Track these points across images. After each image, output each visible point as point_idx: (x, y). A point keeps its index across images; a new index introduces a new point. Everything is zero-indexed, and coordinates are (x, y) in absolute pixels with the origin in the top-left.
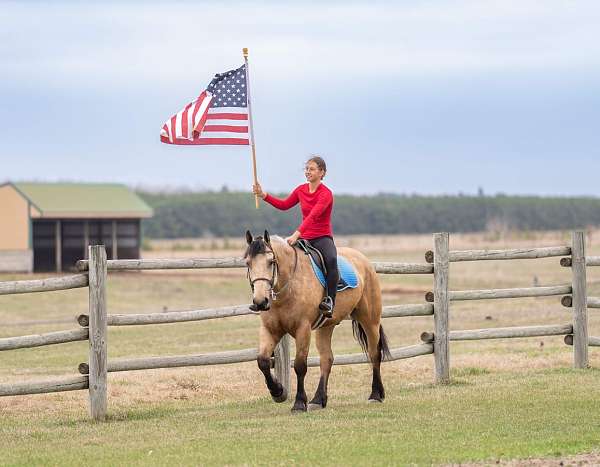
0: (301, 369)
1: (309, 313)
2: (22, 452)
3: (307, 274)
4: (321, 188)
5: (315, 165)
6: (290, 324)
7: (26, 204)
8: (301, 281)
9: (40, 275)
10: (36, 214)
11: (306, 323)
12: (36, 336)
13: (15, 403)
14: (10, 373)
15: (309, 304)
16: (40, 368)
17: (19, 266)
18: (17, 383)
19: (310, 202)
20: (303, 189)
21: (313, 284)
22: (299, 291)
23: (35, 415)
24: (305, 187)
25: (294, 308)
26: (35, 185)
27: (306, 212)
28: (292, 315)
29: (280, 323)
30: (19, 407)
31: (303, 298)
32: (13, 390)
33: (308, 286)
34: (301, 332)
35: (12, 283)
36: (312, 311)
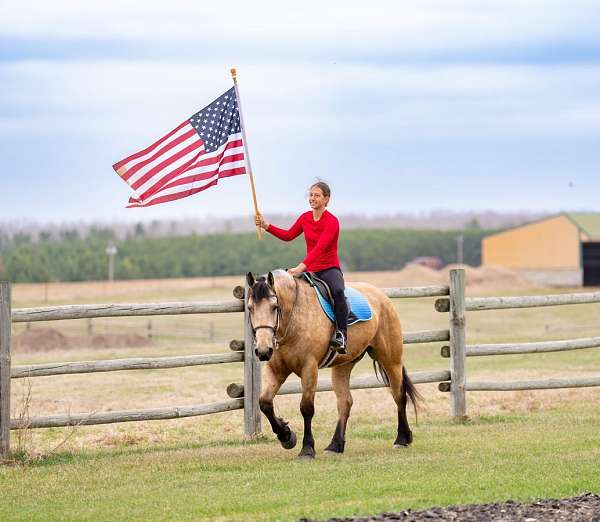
0: (308, 411)
1: (315, 349)
2: (579, 434)
3: (313, 308)
4: (327, 215)
5: (319, 191)
6: (294, 362)
7: (576, 231)
8: (307, 315)
9: (588, 289)
10: (585, 238)
11: (312, 361)
12: (589, 339)
13: (571, 394)
14: (567, 369)
15: (315, 341)
16: (592, 366)
17: (571, 281)
18: (573, 378)
19: (315, 231)
20: (307, 216)
21: (320, 319)
22: (303, 328)
23: (589, 405)
24: (309, 214)
25: (298, 345)
26: (583, 214)
27: (311, 243)
28: (296, 352)
29: (283, 361)
30: (575, 397)
31: (308, 335)
32: (571, 383)
33: (314, 321)
34: (306, 371)
35: (569, 295)
36: (319, 348)
